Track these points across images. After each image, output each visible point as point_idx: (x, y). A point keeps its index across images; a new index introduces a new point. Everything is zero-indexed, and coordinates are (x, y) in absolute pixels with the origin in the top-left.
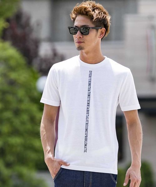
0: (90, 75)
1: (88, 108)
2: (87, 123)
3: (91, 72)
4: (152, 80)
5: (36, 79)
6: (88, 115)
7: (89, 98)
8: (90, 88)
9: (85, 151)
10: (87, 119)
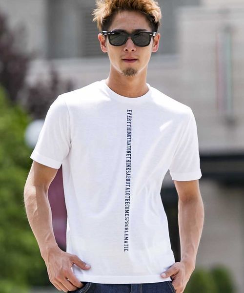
0: (129, 118)
1: (129, 173)
2: (128, 198)
3: (130, 113)
4: (231, 122)
5: (24, 126)
6: (129, 184)
7: (129, 156)
8: (130, 140)
9: (126, 249)
10: (127, 192)
